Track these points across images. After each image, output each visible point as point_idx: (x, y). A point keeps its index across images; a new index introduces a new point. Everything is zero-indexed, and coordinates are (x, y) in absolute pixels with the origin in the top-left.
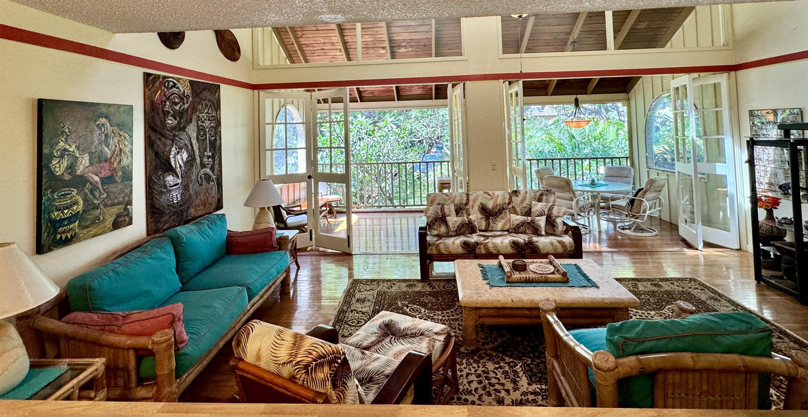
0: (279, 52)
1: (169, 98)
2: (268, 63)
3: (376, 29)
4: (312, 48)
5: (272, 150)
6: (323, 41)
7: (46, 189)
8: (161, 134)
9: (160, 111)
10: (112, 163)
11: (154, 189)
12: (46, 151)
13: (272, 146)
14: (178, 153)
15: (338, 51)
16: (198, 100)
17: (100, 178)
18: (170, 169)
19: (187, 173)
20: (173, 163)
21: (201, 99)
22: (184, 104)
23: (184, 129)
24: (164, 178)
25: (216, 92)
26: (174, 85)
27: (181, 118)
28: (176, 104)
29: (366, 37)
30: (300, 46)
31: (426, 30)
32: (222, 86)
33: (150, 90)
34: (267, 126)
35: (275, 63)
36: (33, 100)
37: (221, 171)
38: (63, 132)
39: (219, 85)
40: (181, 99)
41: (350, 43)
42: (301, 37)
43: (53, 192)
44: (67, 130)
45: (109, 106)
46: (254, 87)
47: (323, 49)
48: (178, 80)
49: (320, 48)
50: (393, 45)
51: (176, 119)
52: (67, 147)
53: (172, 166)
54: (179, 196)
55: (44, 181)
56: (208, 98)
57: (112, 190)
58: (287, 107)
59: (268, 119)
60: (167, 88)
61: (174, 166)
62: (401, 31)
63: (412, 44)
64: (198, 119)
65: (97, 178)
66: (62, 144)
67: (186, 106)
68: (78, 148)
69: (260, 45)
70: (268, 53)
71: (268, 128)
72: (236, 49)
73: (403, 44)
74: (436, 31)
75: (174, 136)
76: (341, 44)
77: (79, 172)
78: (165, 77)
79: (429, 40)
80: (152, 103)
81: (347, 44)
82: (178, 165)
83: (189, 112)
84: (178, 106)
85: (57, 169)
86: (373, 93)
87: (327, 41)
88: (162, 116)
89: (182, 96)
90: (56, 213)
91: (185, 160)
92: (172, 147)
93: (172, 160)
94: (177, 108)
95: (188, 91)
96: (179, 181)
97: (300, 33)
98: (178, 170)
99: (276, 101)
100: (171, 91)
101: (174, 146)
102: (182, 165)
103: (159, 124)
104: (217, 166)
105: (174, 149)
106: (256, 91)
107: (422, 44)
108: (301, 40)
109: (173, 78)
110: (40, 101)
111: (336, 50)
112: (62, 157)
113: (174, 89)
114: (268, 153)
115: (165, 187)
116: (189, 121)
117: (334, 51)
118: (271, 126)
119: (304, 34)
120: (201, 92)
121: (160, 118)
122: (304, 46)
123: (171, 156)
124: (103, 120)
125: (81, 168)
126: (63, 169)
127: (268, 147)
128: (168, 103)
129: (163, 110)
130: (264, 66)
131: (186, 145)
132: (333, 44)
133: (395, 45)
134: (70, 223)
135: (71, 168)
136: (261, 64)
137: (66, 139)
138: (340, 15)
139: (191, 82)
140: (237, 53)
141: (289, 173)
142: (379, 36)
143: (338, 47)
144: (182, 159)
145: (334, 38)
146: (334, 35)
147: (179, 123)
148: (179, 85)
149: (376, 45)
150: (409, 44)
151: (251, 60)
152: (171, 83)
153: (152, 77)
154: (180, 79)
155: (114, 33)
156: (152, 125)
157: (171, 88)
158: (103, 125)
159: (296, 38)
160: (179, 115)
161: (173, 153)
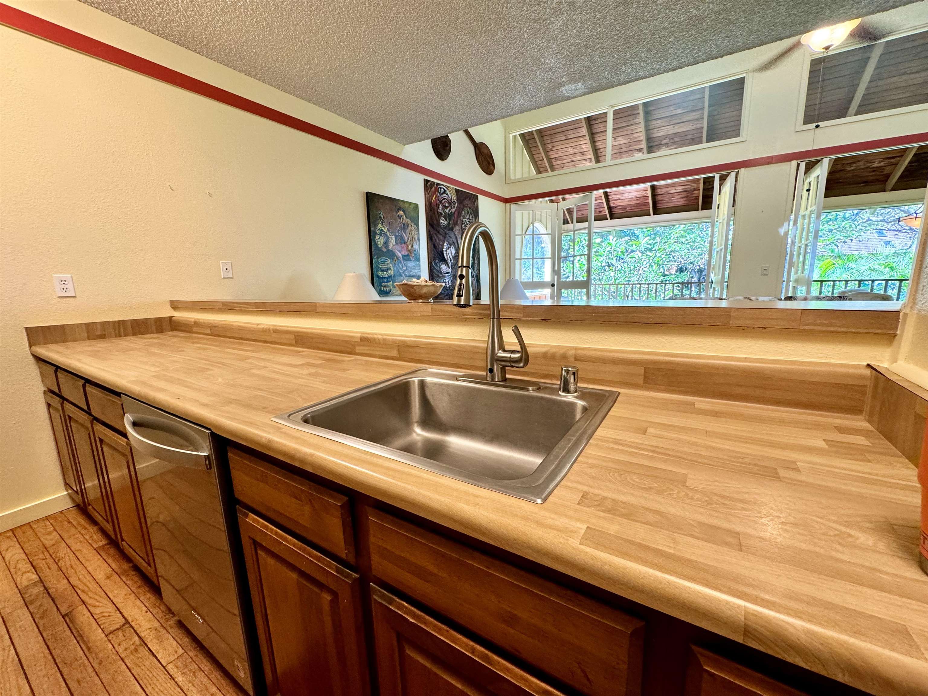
0: (529, 168)
1: (441, 202)
2: (519, 176)
3: (632, 127)
4: (561, 162)
5: (521, 259)
6: (572, 151)
7: (375, 256)
8: (437, 230)
9: (436, 213)
10: (408, 246)
11: (434, 272)
12: (372, 229)
13: (521, 255)
14: (449, 248)
15: (588, 161)
16: (462, 206)
17: (402, 255)
18: (443, 260)
19: (455, 265)
20: (445, 255)
21: (464, 206)
22: (451, 208)
23: (452, 229)
24: (440, 266)
25: (475, 202)
26: (445, 192)
27: (450, 220)
28: (447, 208)
29: (619, 139)
30: (549, 160)
31: (696, 117)
32: (481, 197)
33: (428, 194)
34: (516, 237)
35: (526, 175)
36: (364, 193)
37: (479, 270)
38: (380, 217)
39: (477, 196)
40: (450, 204)
41: (602, 150)
42: (551, 150)
43: (378, 258)
44: (382, 216)
45: (404, 202)
46: (506, 201)
47: (572, 161)
48: (447, 187)
49: (569, 160)
50: (652, 144)
51: (446, 220)
52: (383, 228)
53: (444, 257)
54: (450, 282)
55: (373, 249)
56: (469, 206)
57: (409, 265)
58: (535, 225)
59: (518, 231)
60: (440, 193)
61: (446, 258)
62: (663, 124)
63: (676, 139)
64: (462, 223)
65: (400, 255)
66: (380, 225)
67: (453, 210)
68: (389, 230)
69: (512, 160)
70: (519, 169)
71: (518, 239)
72: (491, 162)
73: (664, 142)
74: (709, 116)
75: (446, 234)
76: (591, 152)
77: (390, 248)
78: (438, 184)
79: (699, 131)
80: (430, 204)
81: (599, 151)
82: (449, 258)
83: (456, 216)
84: (448, 210)
85: (379, 243)
86: (625, 209)
87: (576, 151)
88: (437, 216)
89: (450, 201)
90: (380, 273)
91: (453, 255)
92: (445, 242)
93: (445, 253)
94: (447, 211)
95: (454, 198)
96: (450, 270)
97: (549, 146)
98: (449, 262)
99: (526, 213)
100: (442, 196)
101: (446, 242)
102: (452, 258)
103: (435, 222)
104: (476, 266)
105: (445, 244)
106: (508, 205)
107: (690, 137)
108: (551, 153)
109: (443, 185)
110: (367, 194)
111: (586, 160)
112: (381, 235)
113: (444, 195)
114: (517, 262)
115: (441, 273)
116: (456, 224)
117: (584, 162)
118: (520, 237)
119: (553, 147)
120: (464, 200)
121: (436, 218)
122: (553, 160)
123: (444, 250)
124: (401, 213)
125: (391, 245)
126: (382, 244)
127: (518, 256)
128: (441, 206)
129: (438, 212)
130: (515, 179)
131: (454, 242)
132: (583, 153)
133: (654, 144)
134: (388, 282)
135: (386, 243)
136: (512, 178)
137: (382, 223)
138: (580, 84)
139: (456, 189)
140: (492, 167)
141: (534, 280)
142: (635, 135)
143: (588, 157)
144: (452, 254)
145: (584, 146)
146: (585, 142)
147: (449, 224)
148: (448, 192)
149: (631, 148)
150: (672, 141)
151: (504, 173)
152: (442, 190)
153: (429, 183)
154: (448, 187)
155: (404, 145)
156: (431, 222)
157: (442, 194)
158: (401, 216)
159: (546, 152)
160: (449, 217)
161: (445, 247)
